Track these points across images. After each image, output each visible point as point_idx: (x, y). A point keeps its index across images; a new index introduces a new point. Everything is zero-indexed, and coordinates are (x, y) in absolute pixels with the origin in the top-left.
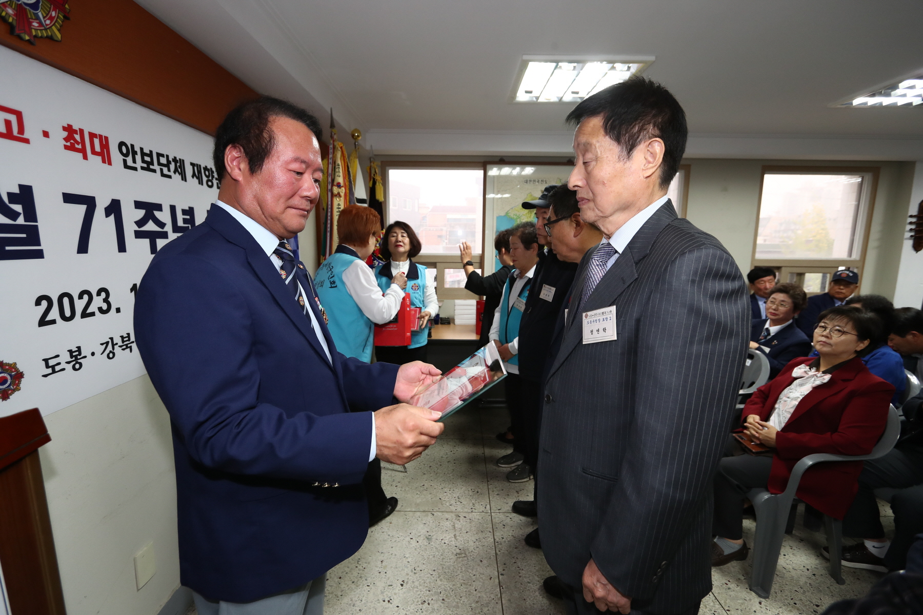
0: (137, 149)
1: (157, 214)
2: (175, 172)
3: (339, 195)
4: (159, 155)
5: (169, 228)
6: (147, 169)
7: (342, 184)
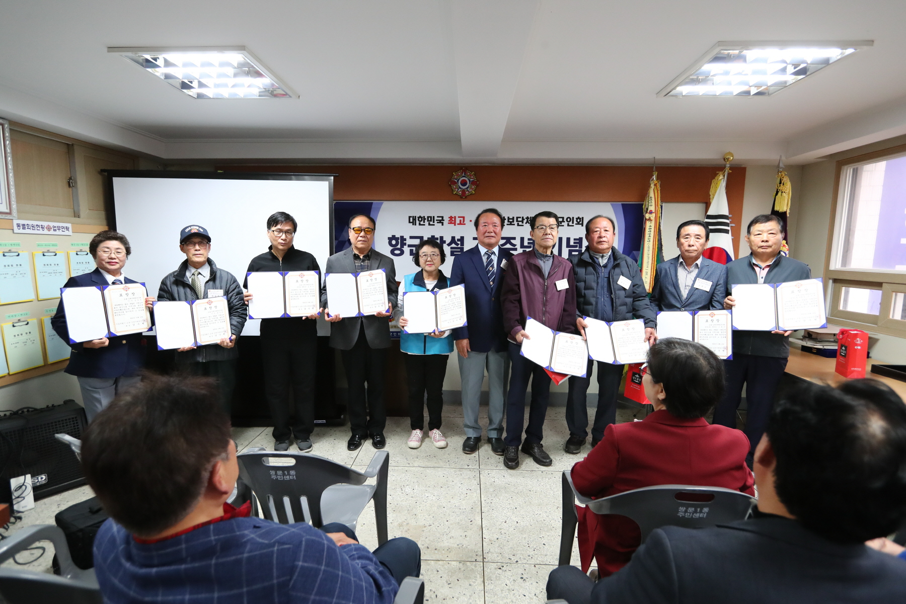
0: (506, 218)
1: (512, 241)
2: (526, 223)
3: (650, 219)
4: (517, 218)
5: (518, 246)
6: (511, 224)
7: (653, 211)
